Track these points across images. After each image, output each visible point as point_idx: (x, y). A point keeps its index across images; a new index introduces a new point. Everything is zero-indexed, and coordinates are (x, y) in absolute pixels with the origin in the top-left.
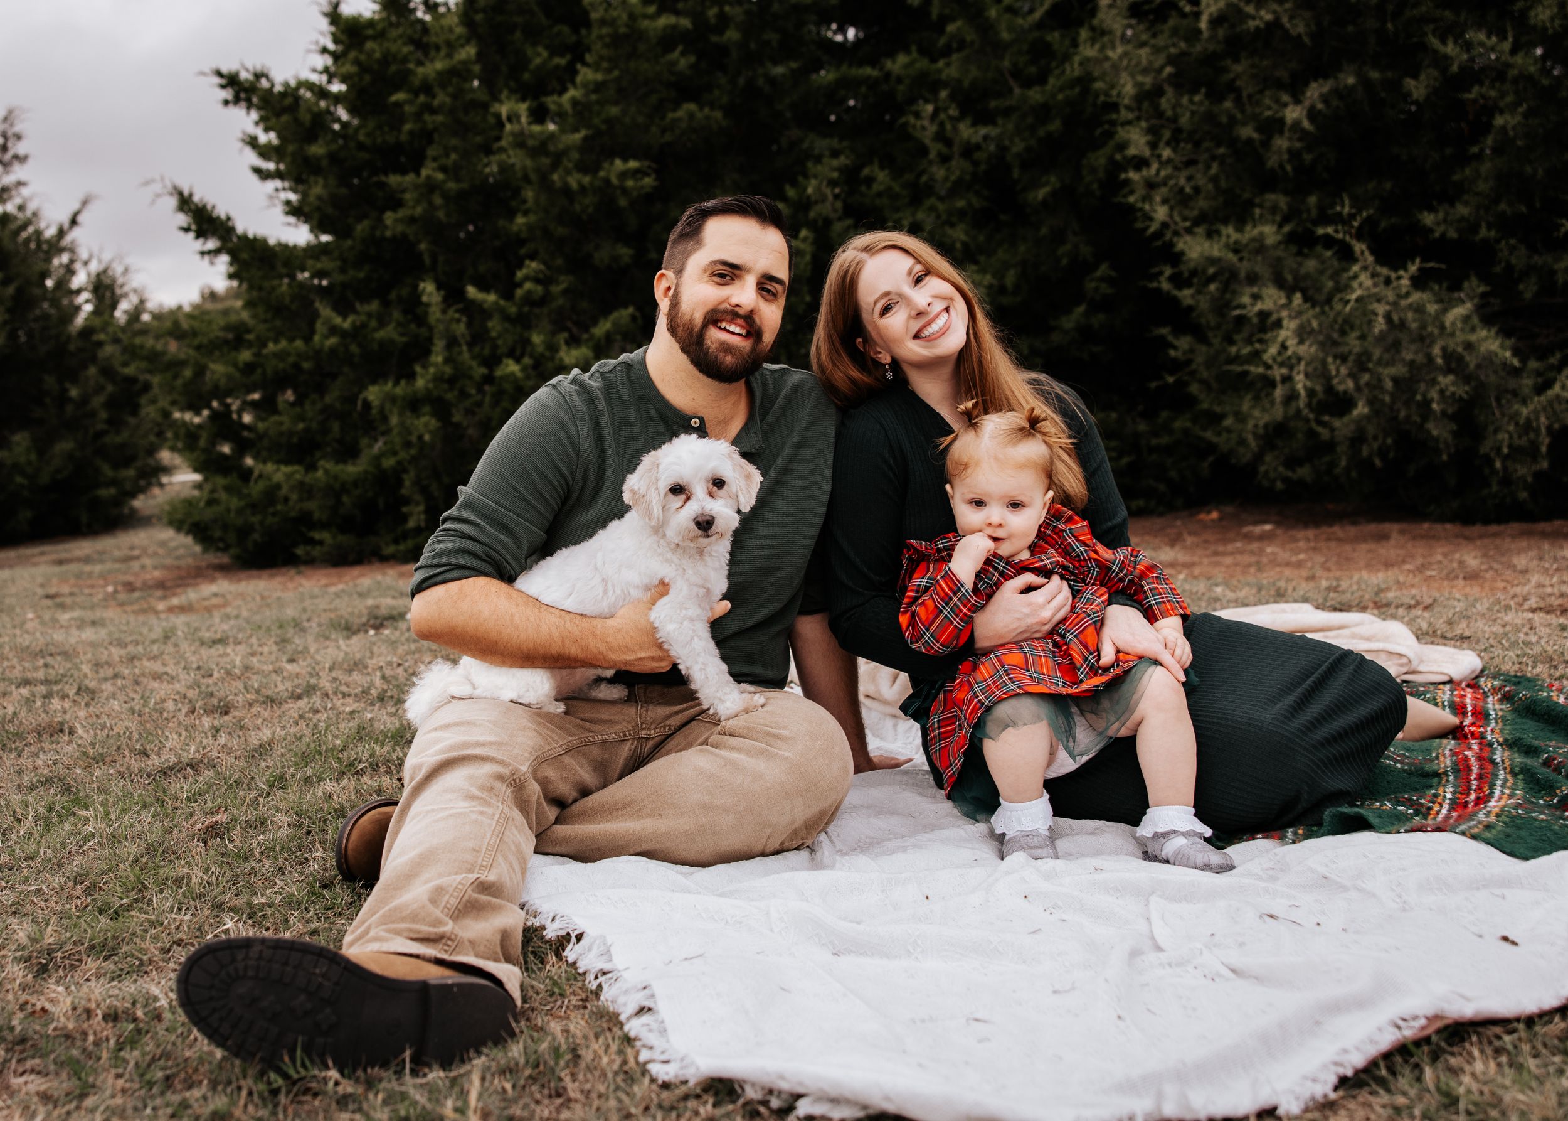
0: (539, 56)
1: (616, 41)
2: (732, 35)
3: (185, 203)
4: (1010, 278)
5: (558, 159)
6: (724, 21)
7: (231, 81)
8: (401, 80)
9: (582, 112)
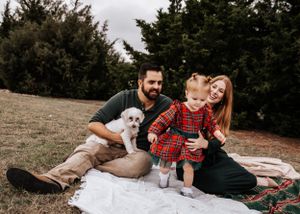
0: (195, 26)
1: (209, 25)
2: (232, 28)
3: (125, 43)
4: (275, 86)
5: (192, 47)
6: (231, 25)
7: (138, 21)
8: (168, 27)
9: (199, 38)
